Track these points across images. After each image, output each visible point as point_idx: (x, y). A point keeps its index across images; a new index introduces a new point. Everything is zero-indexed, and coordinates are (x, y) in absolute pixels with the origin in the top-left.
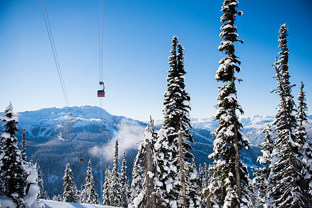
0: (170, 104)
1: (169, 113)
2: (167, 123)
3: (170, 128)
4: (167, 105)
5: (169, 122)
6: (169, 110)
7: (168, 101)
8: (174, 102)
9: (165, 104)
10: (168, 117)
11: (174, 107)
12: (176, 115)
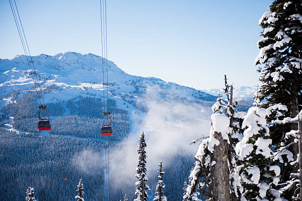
0: (275, 46)
1: (272, 69)
2: (268, 94)
3: (274, 107)
4: (268, 47)
5: (272, 90)
6: (272, 61)
7: (271, 38)
8: (287, 40)
9: (262, 45)
10: (270, 78)
11: (286, 52)
12: (291, 72)
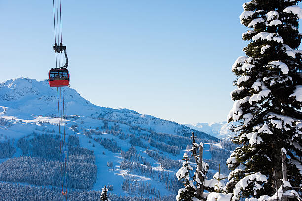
1: (248, 129)
2: (244, 159)
3: (251, 177)
4: (243, 101)
5: (249, 154)
6: (248, 118)
7: (246, 90)
8: (266, 92)
9: (237, 96)
10: (246, 140)
11: (267, 105)
12: (271, 133)
